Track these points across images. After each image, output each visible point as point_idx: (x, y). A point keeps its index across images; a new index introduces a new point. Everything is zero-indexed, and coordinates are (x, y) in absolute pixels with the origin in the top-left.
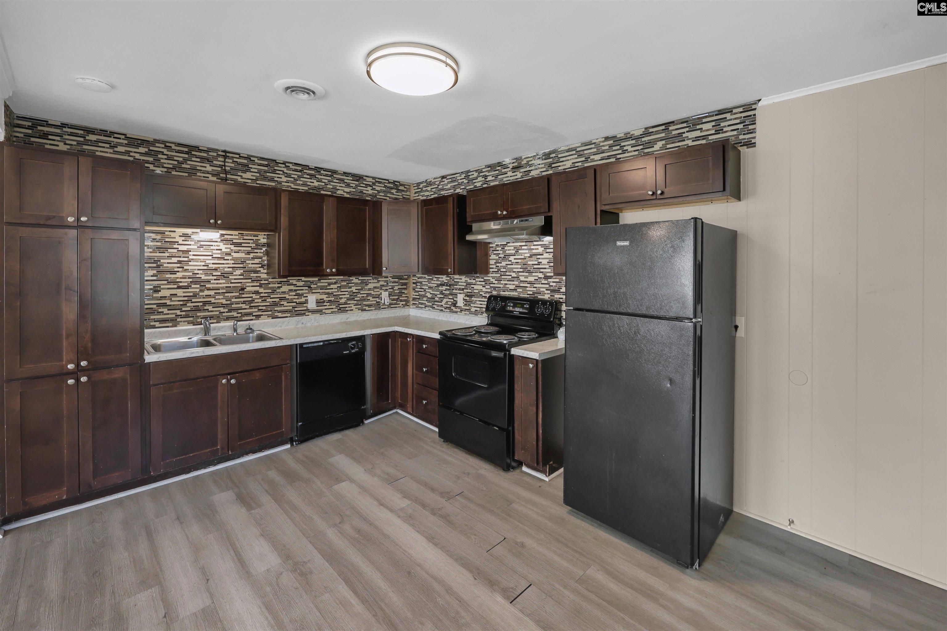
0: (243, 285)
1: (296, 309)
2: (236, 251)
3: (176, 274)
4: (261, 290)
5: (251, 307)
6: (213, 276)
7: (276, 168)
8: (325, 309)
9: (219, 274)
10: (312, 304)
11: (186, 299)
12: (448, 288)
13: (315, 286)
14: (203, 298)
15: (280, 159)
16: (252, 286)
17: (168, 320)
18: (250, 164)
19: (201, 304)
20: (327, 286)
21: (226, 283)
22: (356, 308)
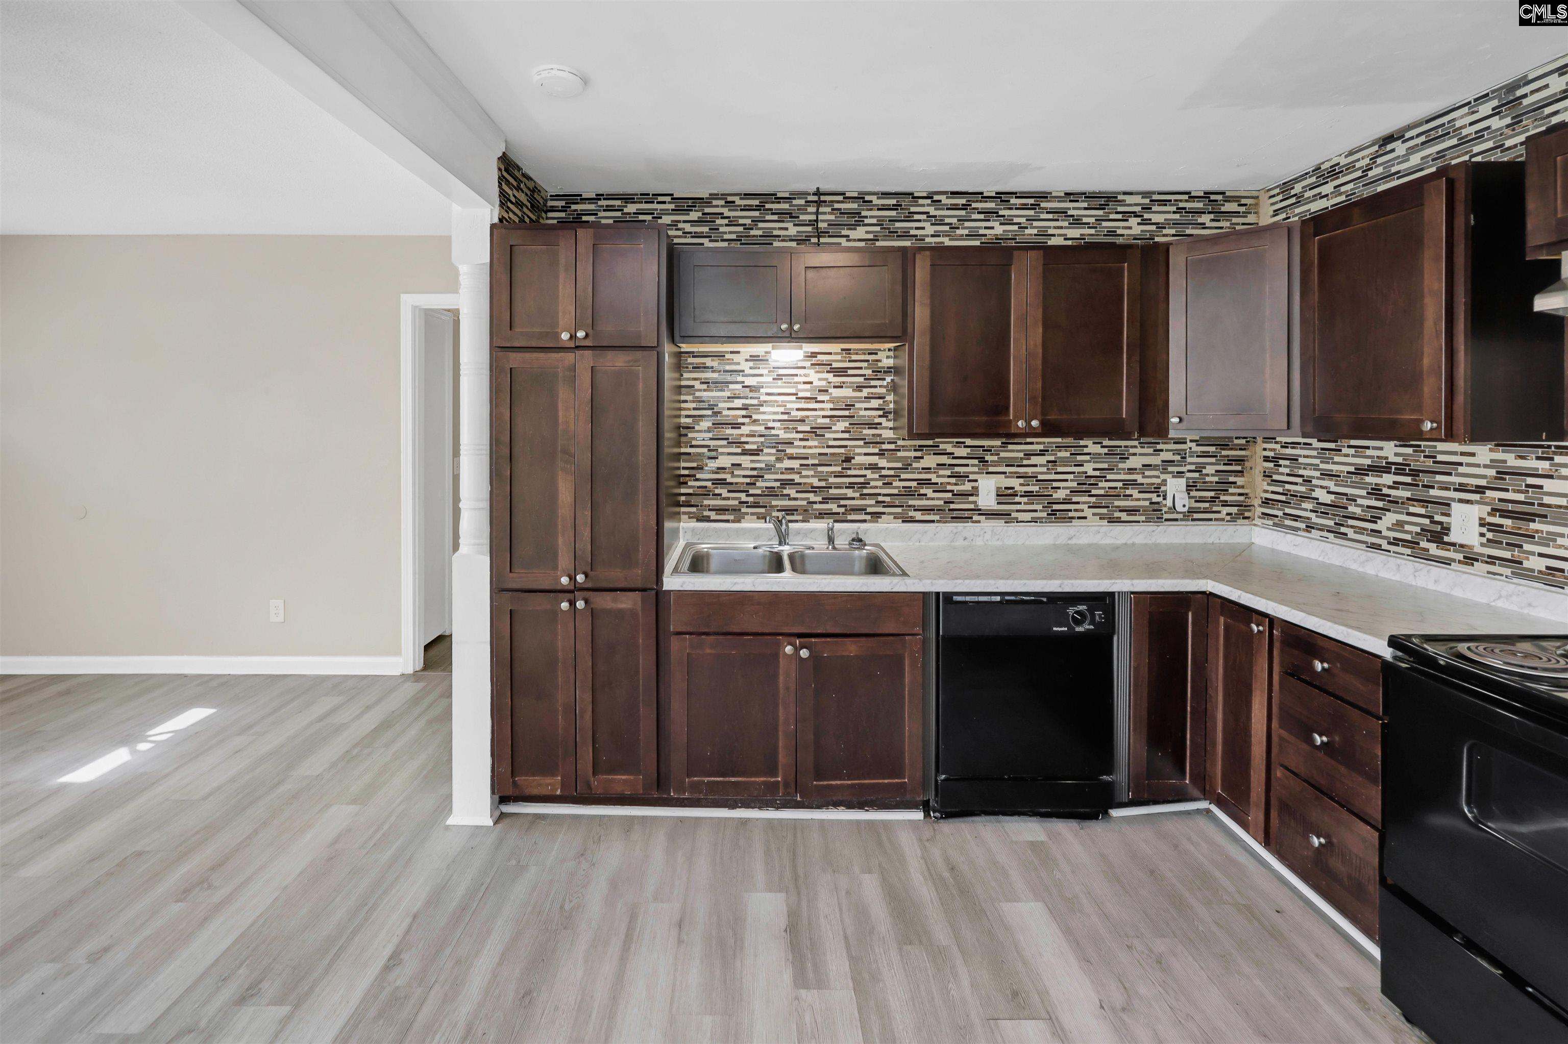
0: (849, 451)
1: (952, 506)
2: (837, 384)
3: (740, 428)
4: (883, 463)
5: (863, 496)
6: (797, 432)
8: (1018, 511)
9: (808, 429)
10: (987, 499)
11: (755, 473)
12: (1408, 479)
13: (995, 458)
14: (782, 473)
15: (921, 189)
16: (866, 454)
17: (728, 510)
18: (863, 210)
19: (778, 484)
20: (1021, 458)
21: (820, 447)
22: (1094, 514)
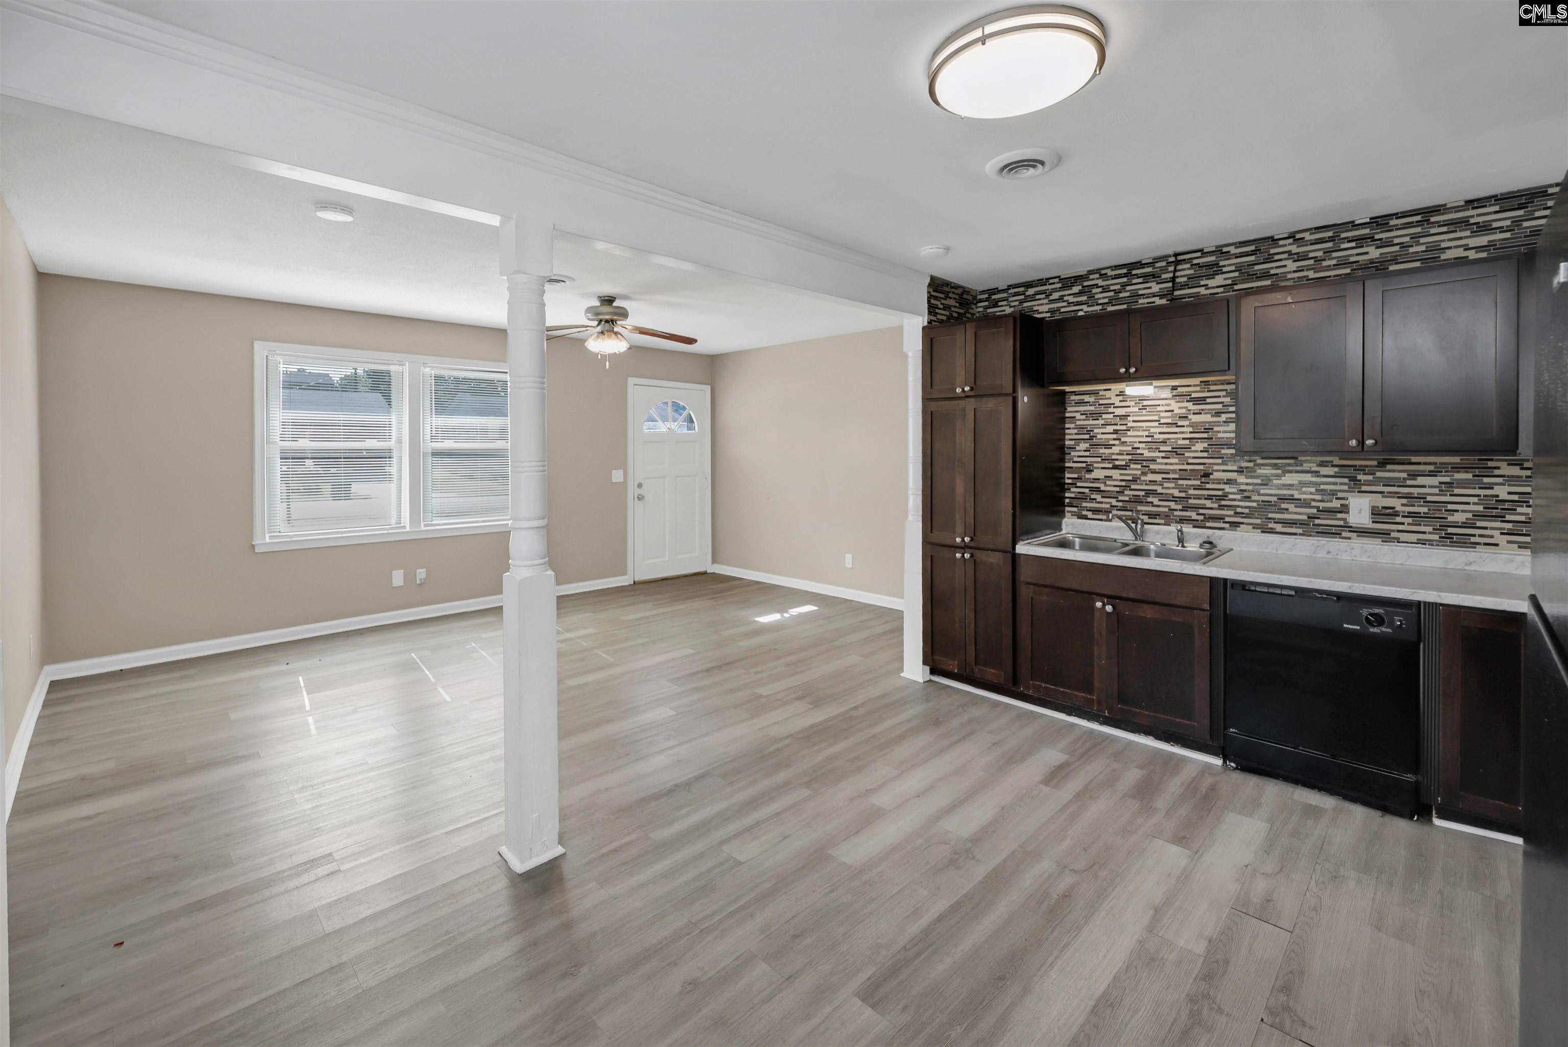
0: (1208, 467)
1: (1317, 521)
2: (1196, 412)
3: (1111, 448)
5: (1221, 507)
6: (1159, 452)
7: (1272, 251)
8: (1399, 531)
9: (1169, 449)
10: (1359, 517)
11: (1123, 484)
13: (1370, 477)
14: (1146, 484)
15: (1281, 231)
16: (1224, 471)
17: (1101, 511)
18: (1221, 260)
19: (1143, 493)
20: (1404, 479)
21: (1180, 464)
22: (1509, 542)
